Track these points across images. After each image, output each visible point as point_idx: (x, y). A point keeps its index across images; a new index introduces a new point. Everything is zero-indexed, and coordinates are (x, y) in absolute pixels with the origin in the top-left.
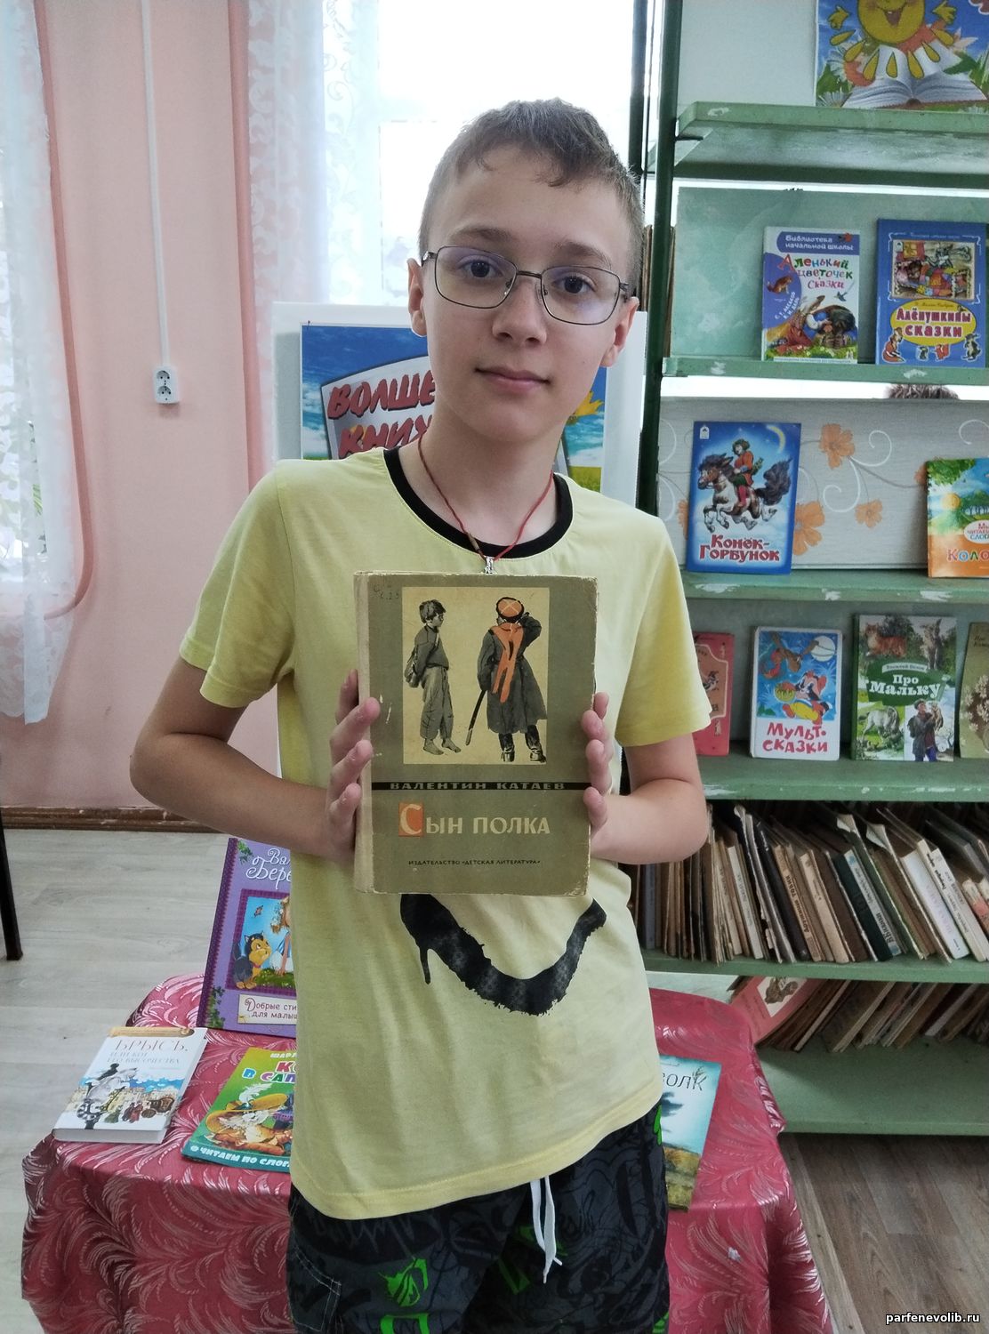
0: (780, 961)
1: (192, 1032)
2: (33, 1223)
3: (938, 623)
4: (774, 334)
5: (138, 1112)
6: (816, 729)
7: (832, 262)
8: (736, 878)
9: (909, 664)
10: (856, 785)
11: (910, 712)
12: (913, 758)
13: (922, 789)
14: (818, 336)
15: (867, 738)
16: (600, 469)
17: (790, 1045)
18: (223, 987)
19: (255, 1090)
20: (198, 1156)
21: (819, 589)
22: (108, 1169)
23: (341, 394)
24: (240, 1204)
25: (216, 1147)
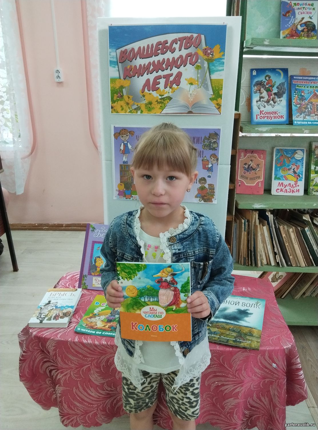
0: (281, 266)
1: (76, 290)
2: (22, 356)
4: (285, 33)
5: (58, 317)
6: (296, 184)
7: (307, 4)
8: (266, 237)
10: (311, 203)
14: (302, 33)
15: (314, 187)
16: (223, 79)
17: (280, 297)
18: (87, 275)
19: (100, 309)
20: (80, 332)
21: (302, 129)
22: (48, 337)
23: (124, 53)
24: (96, 348)
25: (87, 328)
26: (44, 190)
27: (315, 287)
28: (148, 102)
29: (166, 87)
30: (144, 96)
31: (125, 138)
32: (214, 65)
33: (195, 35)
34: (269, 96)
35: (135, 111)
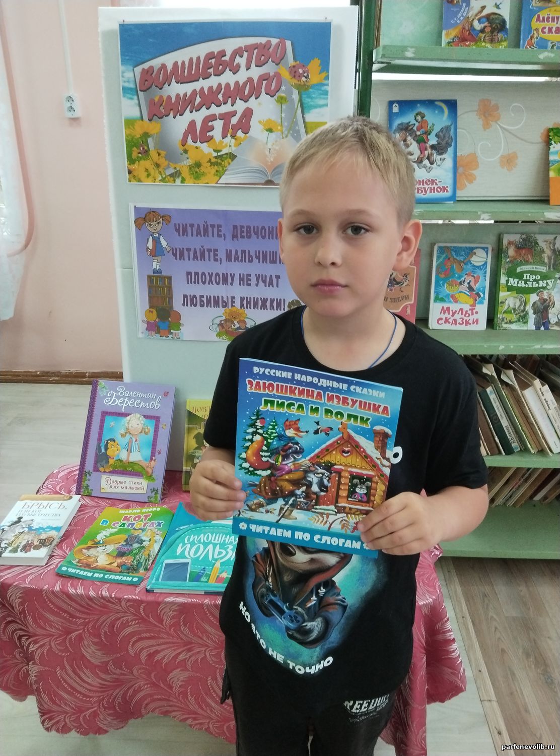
1: (71, 498)
3: (555, 238)
4: (451, 34)
5: (30, 546)
6: (472, 310)
9: (534, 267)
10: (496, 344)
11: (534, 298)
12: (534, 328)
13: (538, 346)
14: (481, 35)
15: (505, 315)
18: (91, 471)
19: (107, 532)
20: (66, 573)
21: (476, 212)
22: (9, 582)
23: (147, 73)
24: (90, 603)
25: (79, 568)
26: (50, 312)
27: (511, 490)
28: (194, 162)
29: (224, 136)
30: (186, 151)
31: (155, 227)
32: (309, 97)
33: (274, 41)
34: (422, 150)
35: (172, 179)
